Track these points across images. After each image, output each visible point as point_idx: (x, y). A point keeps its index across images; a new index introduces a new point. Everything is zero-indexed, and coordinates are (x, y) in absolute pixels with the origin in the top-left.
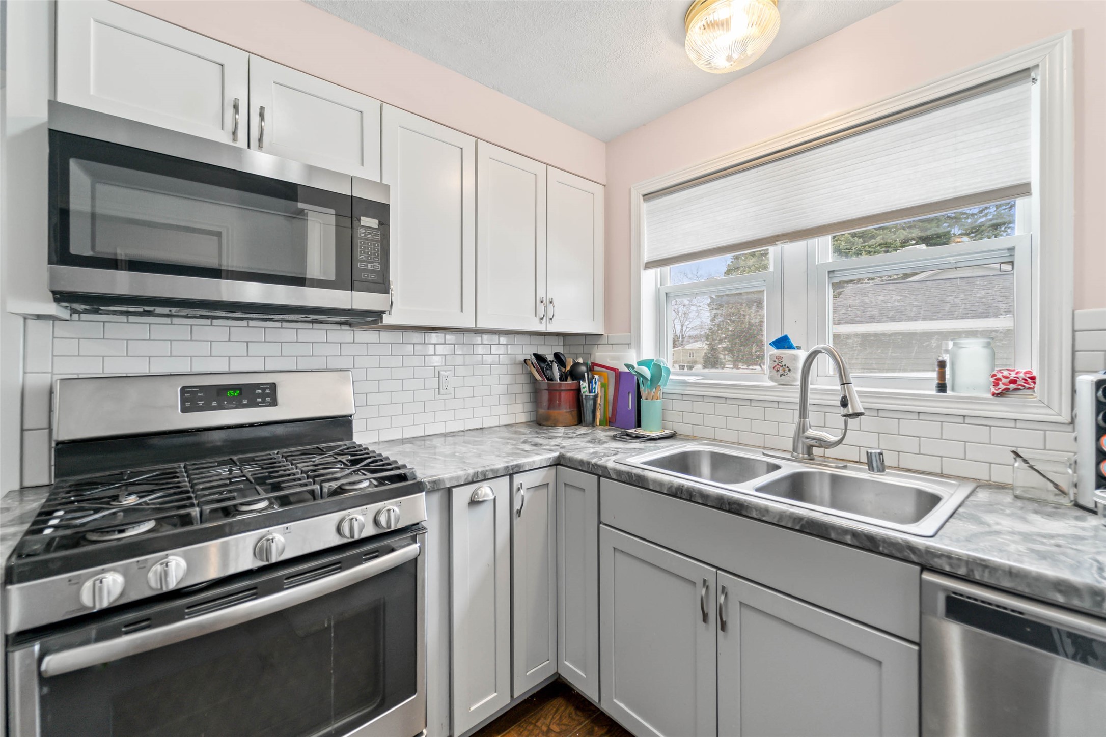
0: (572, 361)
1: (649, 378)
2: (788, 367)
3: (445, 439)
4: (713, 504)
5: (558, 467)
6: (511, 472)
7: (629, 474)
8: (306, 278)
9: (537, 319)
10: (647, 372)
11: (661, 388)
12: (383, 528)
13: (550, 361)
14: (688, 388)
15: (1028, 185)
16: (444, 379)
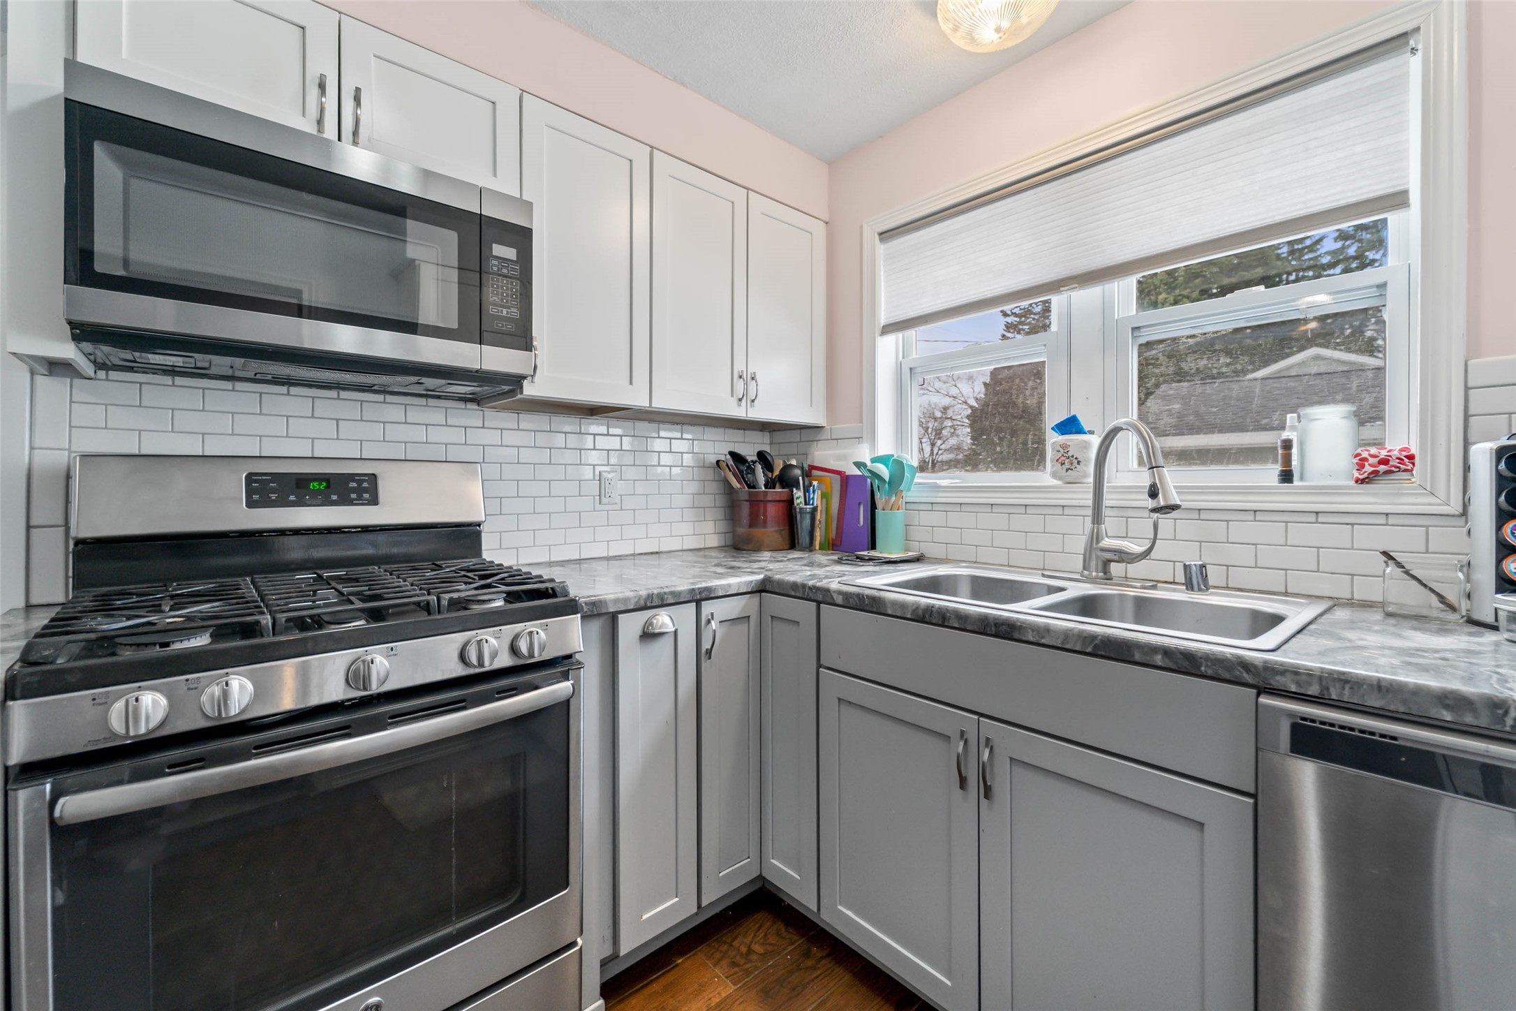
0: (782, 462)
1: (887, 479)
2: (1076, 458)
3: (608, 564)
4: (975, 628)
5: (763, 594)
6: (698, 597)
7: (860, 597)
8: (417, 324)
9: (734, 401)
10: (884, 471)
11: (904, 494)
12: (523, 657)
13: (752, 461)
14: (941, 495)
15: (1405, 193)
16: (607, 483)
